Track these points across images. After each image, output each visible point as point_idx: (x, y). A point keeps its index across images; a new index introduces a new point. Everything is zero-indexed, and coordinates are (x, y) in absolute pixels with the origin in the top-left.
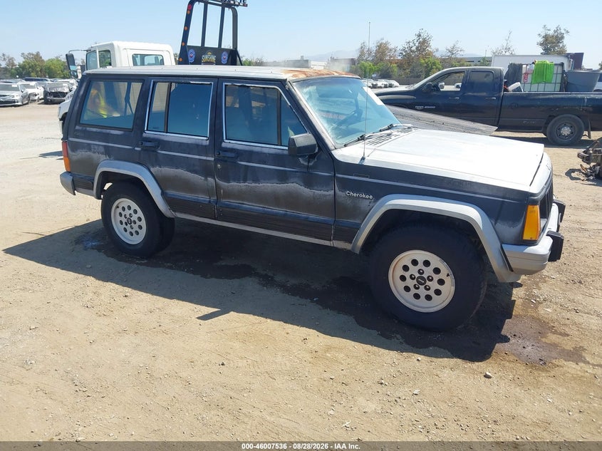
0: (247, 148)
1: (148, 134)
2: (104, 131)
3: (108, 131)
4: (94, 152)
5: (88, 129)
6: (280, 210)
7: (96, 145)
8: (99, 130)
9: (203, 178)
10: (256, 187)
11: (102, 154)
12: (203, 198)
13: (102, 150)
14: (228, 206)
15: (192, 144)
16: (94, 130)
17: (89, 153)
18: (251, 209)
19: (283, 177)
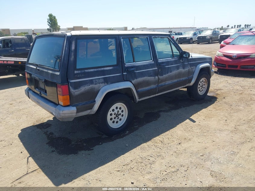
0: (166, 61)
1: (127, 65)
2: (100, 69)
3: (103, 69)
4: (96, 84)
5: (86, 71)
6: (175, 80)
7: (97, 79)
8: (95, 70)
9: (154, 78)
10: (171, 74)
11: (102, 83)
12: (153, 86)
13: (102, 80)
14: (162, 86)
15: (148, 64)
16: (92, 70)
17: (91, 86)
18: (169, 83)
19: (178, 68)
